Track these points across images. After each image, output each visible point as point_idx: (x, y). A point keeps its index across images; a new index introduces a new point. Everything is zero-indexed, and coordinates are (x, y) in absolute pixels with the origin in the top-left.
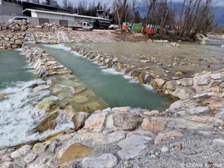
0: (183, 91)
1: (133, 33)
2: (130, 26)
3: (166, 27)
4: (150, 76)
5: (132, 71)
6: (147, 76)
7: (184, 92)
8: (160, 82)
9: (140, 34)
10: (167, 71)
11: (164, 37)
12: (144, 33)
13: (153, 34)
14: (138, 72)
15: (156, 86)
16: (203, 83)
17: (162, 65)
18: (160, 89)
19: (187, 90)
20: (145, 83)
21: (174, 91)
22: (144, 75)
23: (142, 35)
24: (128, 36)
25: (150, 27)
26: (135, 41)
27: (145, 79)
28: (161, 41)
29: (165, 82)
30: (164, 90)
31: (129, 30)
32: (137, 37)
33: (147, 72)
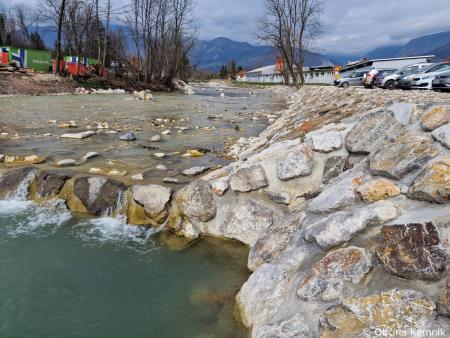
0: (242, 211)
1: (30, 72)
2: (18, 55)
3: (113, 64)
4: (111, 182)
5: (31, 176)
6: (95, 185)
7: (249, 215)
8: (155, 196)
9: (52, 77)
10: (160, 155)
11: (113, 82)
12: (63, 73)
13: (86, 77)
14: (54, 177)
15: (143, 214)
16: (297, 172)
17: (134, 139)
18: (159, 223)
19: (253, 204)
20: (98, 214)
21: (212, 217)
22: (84, 181)
23: (58, 78)
24: (16, 81)
25: (74, 61)
26: (40, 93)
27: (93, 197)
28: (110, 91)
29: (172, 193)
30: (176, 226)
31: (13, 65)
32: (43, 84)
33: (94, 170)
